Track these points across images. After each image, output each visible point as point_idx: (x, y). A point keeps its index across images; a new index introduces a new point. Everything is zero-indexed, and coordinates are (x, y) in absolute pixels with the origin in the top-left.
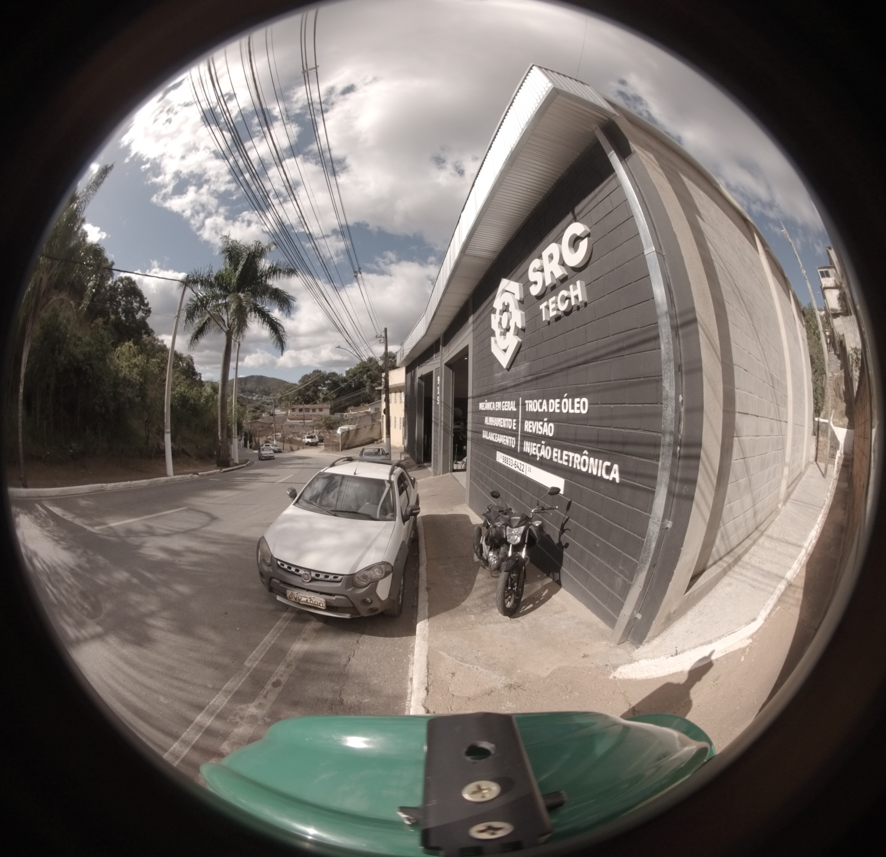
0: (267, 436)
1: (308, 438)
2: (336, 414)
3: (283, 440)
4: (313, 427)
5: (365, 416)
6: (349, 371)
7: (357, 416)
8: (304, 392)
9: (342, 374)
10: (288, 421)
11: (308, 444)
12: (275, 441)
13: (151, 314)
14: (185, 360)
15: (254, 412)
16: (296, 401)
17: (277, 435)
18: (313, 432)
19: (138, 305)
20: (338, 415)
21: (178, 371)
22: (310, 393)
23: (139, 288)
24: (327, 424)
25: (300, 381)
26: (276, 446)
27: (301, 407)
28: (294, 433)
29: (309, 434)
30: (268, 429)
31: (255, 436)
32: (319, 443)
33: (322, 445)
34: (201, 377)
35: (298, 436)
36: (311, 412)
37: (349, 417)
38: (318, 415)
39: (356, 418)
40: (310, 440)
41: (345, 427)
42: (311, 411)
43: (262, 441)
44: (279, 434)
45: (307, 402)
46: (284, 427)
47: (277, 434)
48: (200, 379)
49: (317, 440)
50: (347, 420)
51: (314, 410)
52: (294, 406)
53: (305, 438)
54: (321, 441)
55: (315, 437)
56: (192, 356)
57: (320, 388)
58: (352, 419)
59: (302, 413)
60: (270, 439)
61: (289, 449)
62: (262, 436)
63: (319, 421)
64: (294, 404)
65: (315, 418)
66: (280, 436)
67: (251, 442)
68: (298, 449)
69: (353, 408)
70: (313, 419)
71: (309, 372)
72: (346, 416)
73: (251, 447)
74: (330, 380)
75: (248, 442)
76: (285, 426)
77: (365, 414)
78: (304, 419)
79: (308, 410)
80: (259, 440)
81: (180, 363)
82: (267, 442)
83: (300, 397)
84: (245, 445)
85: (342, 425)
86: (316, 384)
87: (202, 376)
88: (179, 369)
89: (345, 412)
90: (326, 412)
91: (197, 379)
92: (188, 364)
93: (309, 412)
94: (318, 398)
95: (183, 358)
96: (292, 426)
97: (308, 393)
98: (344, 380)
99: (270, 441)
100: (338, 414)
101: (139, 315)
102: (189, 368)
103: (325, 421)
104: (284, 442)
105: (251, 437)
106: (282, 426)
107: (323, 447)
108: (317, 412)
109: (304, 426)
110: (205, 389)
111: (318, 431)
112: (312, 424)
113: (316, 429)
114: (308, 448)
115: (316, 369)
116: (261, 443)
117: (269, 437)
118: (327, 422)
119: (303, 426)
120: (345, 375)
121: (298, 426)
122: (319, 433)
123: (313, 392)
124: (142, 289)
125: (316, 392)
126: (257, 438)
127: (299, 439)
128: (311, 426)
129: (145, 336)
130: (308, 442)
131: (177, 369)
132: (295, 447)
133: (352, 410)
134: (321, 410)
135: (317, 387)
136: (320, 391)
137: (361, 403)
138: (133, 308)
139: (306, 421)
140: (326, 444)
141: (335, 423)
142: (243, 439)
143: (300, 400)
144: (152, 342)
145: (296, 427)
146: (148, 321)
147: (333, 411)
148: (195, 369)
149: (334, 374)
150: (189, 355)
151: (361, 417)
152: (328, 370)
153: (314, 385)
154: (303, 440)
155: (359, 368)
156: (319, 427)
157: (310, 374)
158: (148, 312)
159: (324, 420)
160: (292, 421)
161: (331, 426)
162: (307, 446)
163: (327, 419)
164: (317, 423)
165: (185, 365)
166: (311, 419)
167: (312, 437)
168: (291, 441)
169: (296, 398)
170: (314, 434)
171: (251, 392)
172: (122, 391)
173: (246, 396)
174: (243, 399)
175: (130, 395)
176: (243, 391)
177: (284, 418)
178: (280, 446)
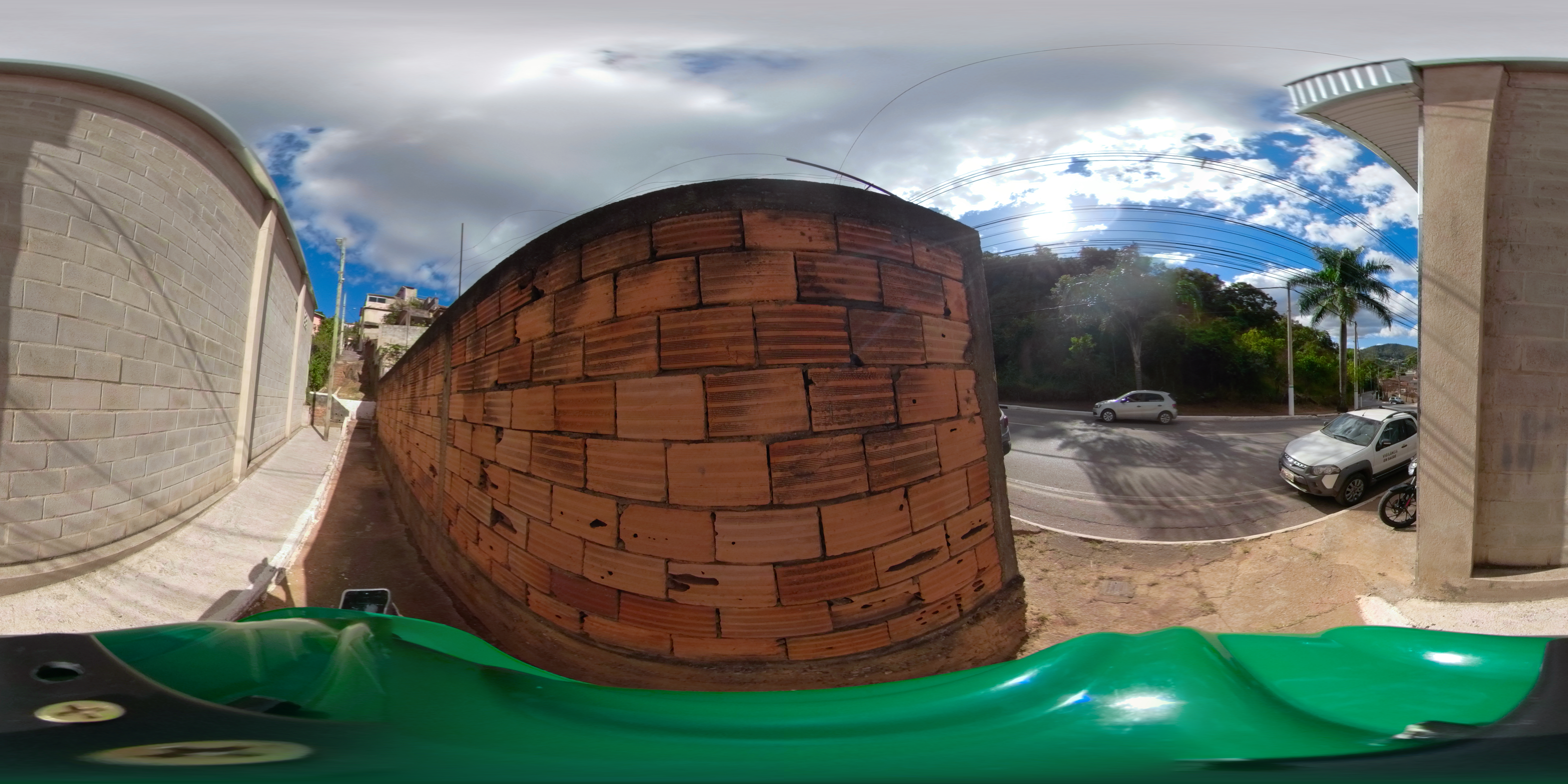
3: (1406, 394)
15: (1389, 372)
19: (1261, 299)
30: (1396, 385)
31: (1384, 391)
43: (1390, 394)
67: (1381, 395)
73: (1381, 399)
82: (1393, 395)
101: (1266, 306)
129: (1275, 321)
138: (1257, 303)
144: (1285, 323)
146: (1276, 309)
158: (1273, 303)
171: (1388, 357)
172: (1251, 361)
173: (1383, 360)
174: (1381, 361)
175: (1259, 364)
176: (1381, 356)
177: (1411, 377)
178: (1403, 398)
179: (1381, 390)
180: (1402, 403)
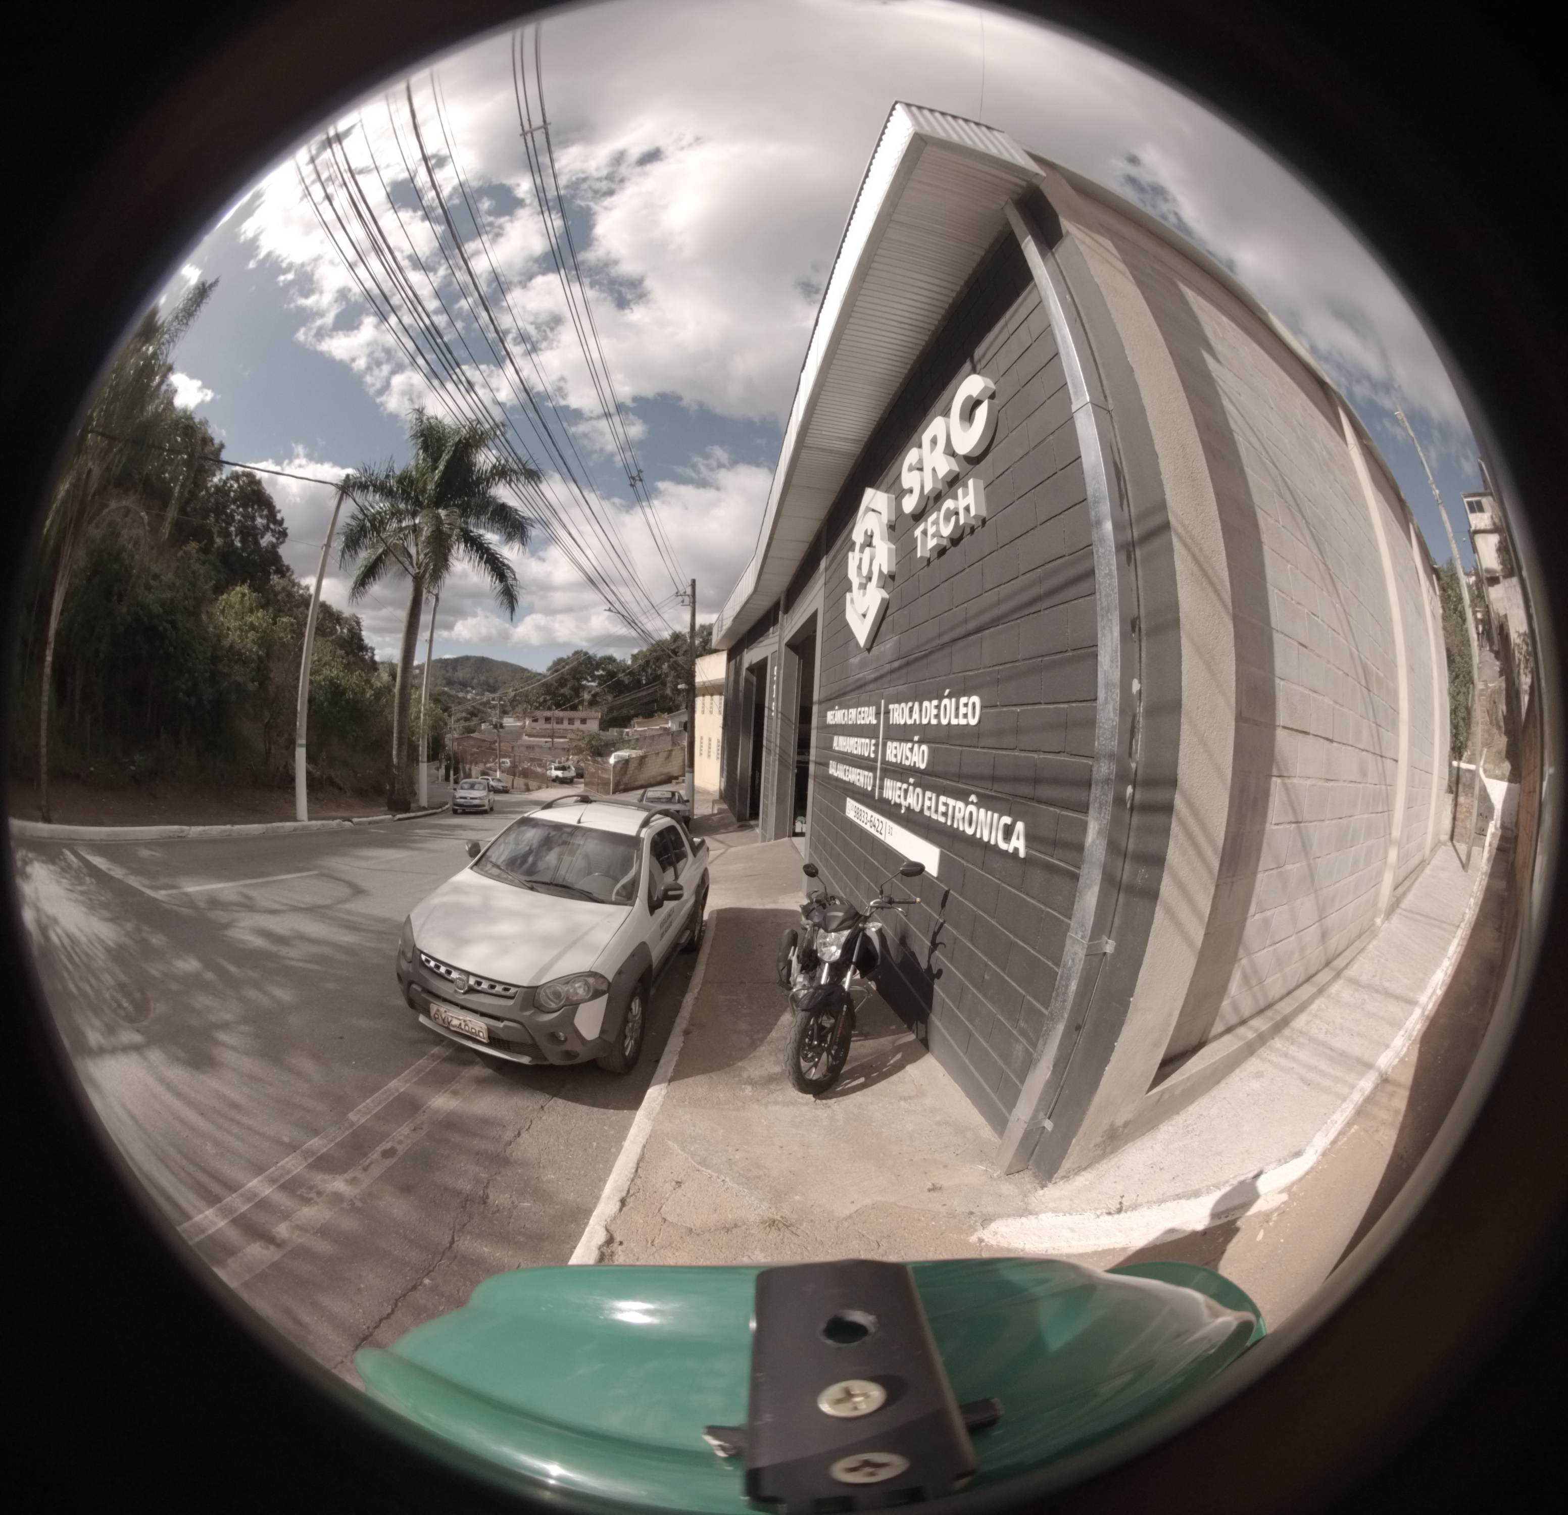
0: (485, 764)
1: (556, 769)
2: (610, 729)
3: (512, 771)
4: (568, 751)
5: (660, 735)
6: (638, 654)
7: (647, 734)
8: (557, 688)
9: (624, 660)
10: (525, 738)
11: (557, 780)
12: (498, 773)
13: (288, 540)
14: (346, 623)
15: (466, 719)
16: (540, 704)
17: (503, 763)
18: (568, 760)
19: (265, 522)
20: (613, 732)
21: (332, 641)
22: (566, 691)
23: (268, 492)
24: (592, 746)
25: (549, 669)
26: (499, 781)
27: (548, 714)
28: (532, 760)
29: (560, 763)
30: (489, 750)
31: (464, 761)
32: (576, 780)
33: (580, 783)
34: (373, 655)
35: (540, 766)
36: (566, 725)
37: (633, 735)
38: (578, 730)
39: (645, 738)
40: (559, 773)
41: (624, 753)
42: (566, 722)
43: (475, 770)
44: (507, 762)
45: (558, 706)
46: (516, 749)
47: (502, 760)
48: (372, 658)
49: (572, 773)
50: (630, 741)
51: (571, 721)
52: (538, 713)
53: (551, 769)
54: (580, 775)
55: (569, 767)
56: (359, 616)
57: (584, 682)
58: (637, 740)
59: (549, 726)
60: (490, 769)
61: (523, 787)
62: (476, 764)
63: (579, 740)
64: (537, 708)
65: (573, 736)
66: (509, 764)
67: (456, 772)
68: (539, 788)
69: (640, 719)
70: (569, 736)
71: (567, 653)
72: (628, 734)
74: (603, 669)
75: (452, 773)
76: (519, 746)
77: (660, 732)
78: (552, 737)
79: (560, 721)
80: (470, 769)
81: (338, 627)
82: (484, 773)
83: (548, 698)
84: (447, 778)
85: (617, 750)
86: (578, 676)
87: (376, 652)
88: (334, 637)
89: (626, 727)
90: (593, 726)
91: (367, 657)
92: (350, 630)
93: (562, 723)
94: (581, 700)
95: (342, 619)
96: (530, 747)
97: (562, 690)
98: (629, 671)
99: (491, 772)
100: (615, 729)
101: (267, 540)
102: (352, 637)
103: (590, 741)
104: (514, 775)
105: (457, 763)
106: (513, 748)
107: (582, 786)
108: (577, 724)
109: (552, 748)
110: (378, 676)
111: (576, 757)
112: (566, 746)
113: (573, 755)
114: (555, 787)
115: (580, 649)
116: (474, 775)
117: (488, 765)
118: (594, 743)
119: (550, 748)
120: (629, 662)
121: (541, 747)
122: (578, 762)
123: (572, 689)
124: (272, 495)
125: (578, 689)
126: (467, 767)
127: (539, 770)
128: (564, 749)
129: (275, 579)
130: (557, 777)
131: (330, 639)
132: (533, 784)
133: (640, 724)
134: (583, 721)
135: (580, 681)
136: (584, 687)
137: (656, 712)
138: (254, 527)
139: (556, 740)
140: (587, 780)
141: (606, 745)
142: (443, 767)
143: (549, 703)
144: (289, 588)
145: (537, 749)
146: (282, 551)
147: (605, 725)
148: (362, 640)
149: (610, 659)
150: (354, 615)
151: (653, 737)
152: (599, 652)
153: (574, 678)
154: (548, 772)
155: (655, 651)
156: (579, 751)
157: (569, 658)
158: (283, 534)
159: (587, 740)
160: (532, 739)
161: (600, 751)
162: (555, 784)
163: (593, 737)
164: (575, 744)
165: (345, 631)
166: (565, 737)
167: (563, 768)
168: (526, 774)
169: (542, 699)
170: (570, 763)
171: (464, 685)
172: (226, 670)
173: (453, 693)
174: (449, 696)
175: (239, 679)
176: (450, 683)
177: (517, 733)
178: (507, 781)
180: (505, 791)
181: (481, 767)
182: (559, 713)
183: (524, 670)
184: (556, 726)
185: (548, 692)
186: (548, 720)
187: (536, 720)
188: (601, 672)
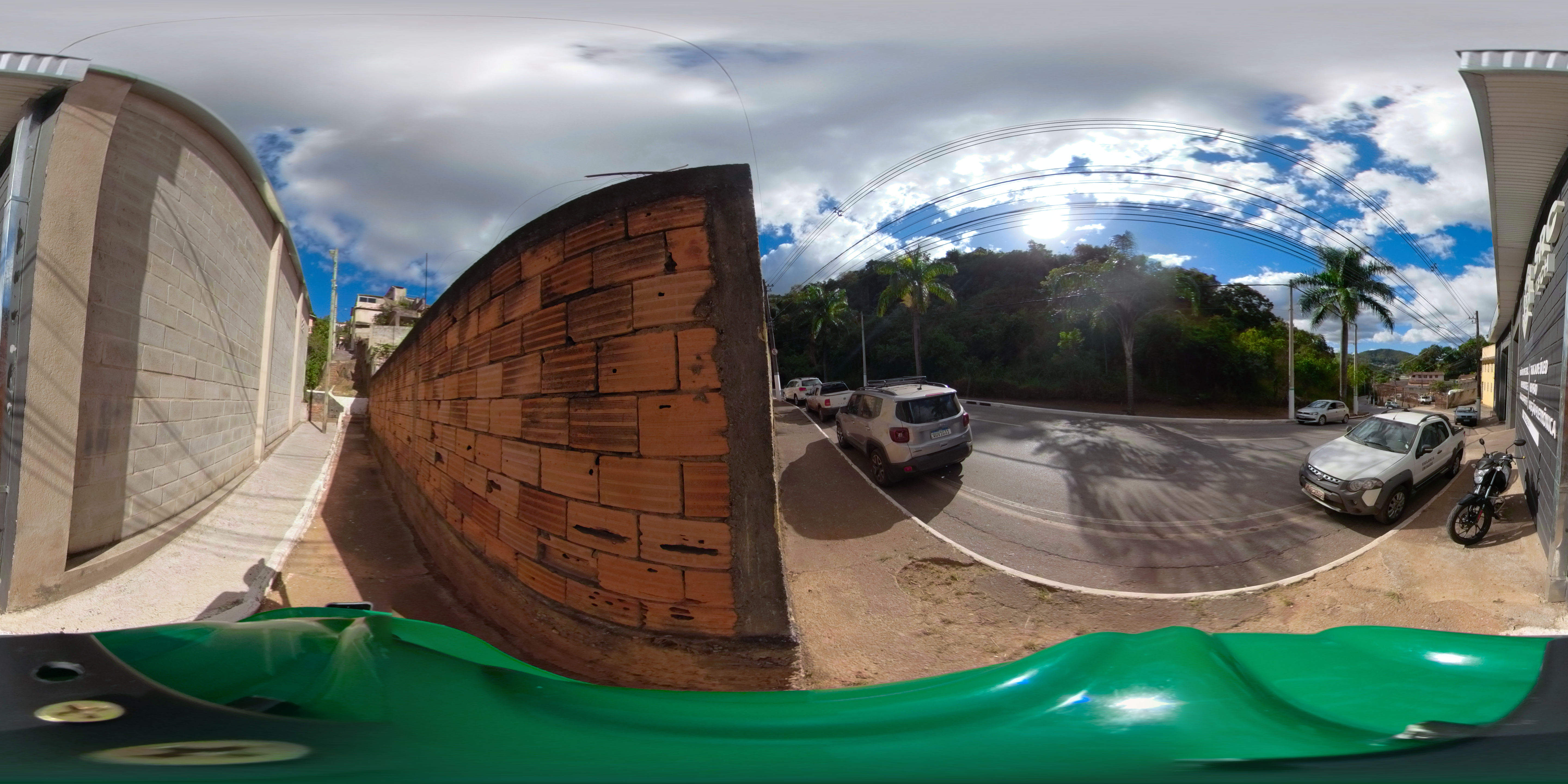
2: (1448, 380)
3: (1403, 398)
6: (1460, 346)
8: (1424, 362)
9: (1454, 349)
10: (1409, 384)
11: (1423, 402)
13: (1273, 307)
14: (1314, 337)
15: (1382, 377)
16: (1417, 369)
17: (1398, 395)
19: (1258, 301)
20: (1451, 381)
22: (1428, 363)
23: (1253, 289)
24: (1440, 388)
25: (1420, 353)
26: (1396, 403)
27: (1420, 373)
28: (1412, 395)
29: (1425, 395)
30: (1392, 390)
31: (1380, 395)
32: (1431, 402)
35: (1416, 397)
36: (1428, 378)
37: (1458, 382)
38: (1434, 380)
39: (1463, 383)
40: (1424, 400)
41: (1455, 391)
42: (1428, 377)
43: (1385, 398)
45: (1427, 371)
46: (1405, 389)
48: (1330, 351)
49: (1430, 400)
50: (1457, 385)
51: (1431, 377)
52: (1415, 373)
54: (1434, 400)
55: (1429, 397)
57: (1437, 359)
58: (1460, 384)
59: (1420, 379)
61: (1407, 406)
62: (1386, 395)
63: (1434, 385)
64: (1415, 371)
65: (1431, 383)
66: (1401, 395)
67: (1376, 399)
69: (1463, 375)
71: (1428, 346)
72: (1456, 382)
73: (1376, 404)
75: (1374, 400)
77: (1467, 382)
78: (1421, 383)
79: (1425, 376)
80: (1383, 398)
82: (1389, 400)
83: (1419, 366)
84: (1372, 402)
85: (1452, 389)
86: (1434, 356)
87: (1331, 348)
88: (1313, 344)
89: (1455, 379)
90: (1441, 379)
91: (1327, 351)
92: (1317, 340)
94: (1436, 367)
95: (1310, 336)
96: (1411, 389)
97: (1427, 363)
98: (1458, 353)
99: (1392, 399)
101: (1262, 308)
102: (1320, 343)
103: (1439, 385)
104: (1403, 401)
106: (1403, 389)
108: (1434, 377)
109: (1422, 389)
110: (1338, 359)
112: (1428, 388)
113: (1432, 391)
114: (1422, 406)
115: (1434, 344)
116: (1384, 401)
117: (1391, 397)
118: (1441, 386)
119: (1420, 389)
120: (1456, 349)
121: (1417, 388)
122: (1434, 394)
123: (1431, 362)
124: (1256, 289)
125: (1434, 362)
129: (1273, 323)
131: (1311, 346)
133: (1463, 377)
134: (1436, 376)
135: (1435, 358)
136: (1437, 361)
137: (1467, 372)
138: (1253, 304)
139: (1423, 385)
141: (1447, 387)
143: (1420, 368)
144: (1280, 327)
145: (1414, 389)
146: (1273, 311)
147: (1447, 377)
148: (1324, 344)
149: (1449, 348)
150: (1317, 334)
152: (1444, 345)
153: (1432, 357)
156: (1434, 390)
157: (1429, 348)
158: (1270, 306)
160: (1412, 385)
161: (1444, 389)
162: (1422, 404)
163: (1441, 383)
164: (1432, 386)
166: (1428, 384)
167: (1426, 398)
168: (1409, 399)
169: (1417, 366)
170: (1429, 395)
171: (1381, 362)
172: (1249, 361)
173: (1376, 365)
174: (1374, 367)
175: (1257, 365)
176: (1374, 361)
177: (1406, 382)
178: (1400, 403)
179: (1376, 394)
181: (1388, 397)
182: (1426, 373)
183: (1409, 354)
184: (1423, 379)
185: (1420, 364)
186: (1420, 376)
187: (1414, 376)
188: (1445, 354)
